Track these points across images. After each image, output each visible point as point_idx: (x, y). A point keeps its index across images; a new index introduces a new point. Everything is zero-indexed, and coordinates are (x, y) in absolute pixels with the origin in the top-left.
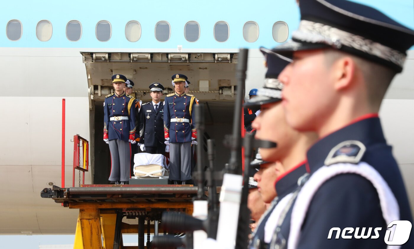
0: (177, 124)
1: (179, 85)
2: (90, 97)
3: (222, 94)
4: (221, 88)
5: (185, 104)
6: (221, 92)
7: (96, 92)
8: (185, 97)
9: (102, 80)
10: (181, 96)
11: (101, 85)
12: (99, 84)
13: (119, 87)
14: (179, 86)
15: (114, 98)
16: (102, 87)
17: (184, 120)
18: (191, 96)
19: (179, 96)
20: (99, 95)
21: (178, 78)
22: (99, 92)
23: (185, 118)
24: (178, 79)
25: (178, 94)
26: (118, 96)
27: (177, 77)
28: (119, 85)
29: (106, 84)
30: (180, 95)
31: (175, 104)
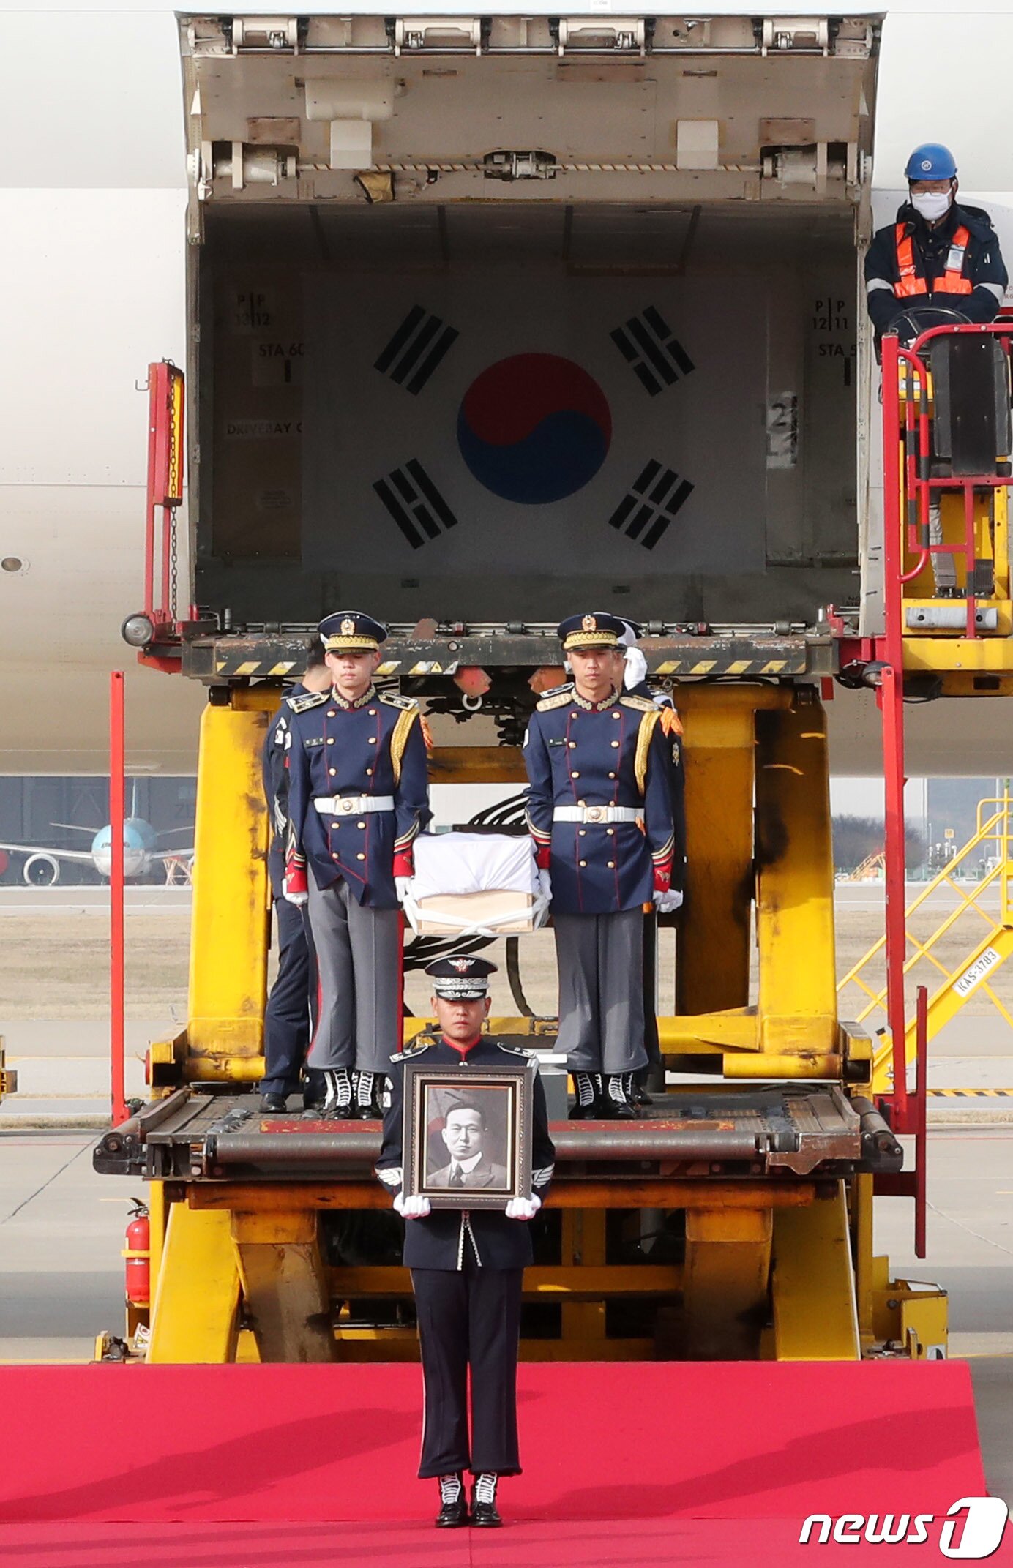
0: (582, 833)
1: (596, 662)
2: (192, 191)
3: (775, 175)
4: (771, 152)
5: (615, 744)
6: (768, 168)
7: (224, 169)
8: (616, 715)
9: (253, 120)
10: (600, 707)
11: (247, 142)
12: (238, 135)
13: (354, 671)
14: (594, 668)
15: (331, 714)
16: (250, 151)
17: (613, 814)
18: (641, 708)
19: (589, 707)
20: (237, 183)
21: (590, 632)
22: (234, 169)
23: (616, 805)
24: (590, 636)
25: (588, 701)
26: (345, 705)
27: (586, 629)
28: (350, 661)
29: (267, 138)
30: (594, 706)
31: (572, 745)
